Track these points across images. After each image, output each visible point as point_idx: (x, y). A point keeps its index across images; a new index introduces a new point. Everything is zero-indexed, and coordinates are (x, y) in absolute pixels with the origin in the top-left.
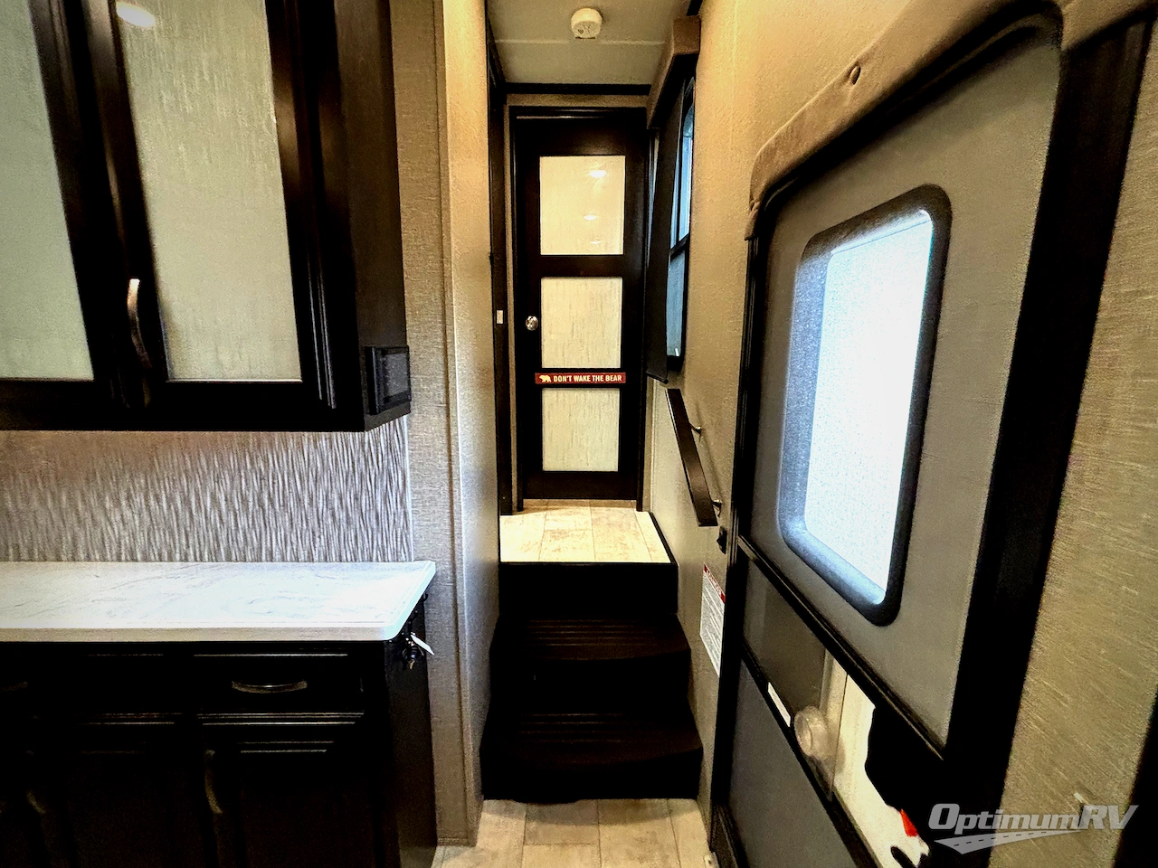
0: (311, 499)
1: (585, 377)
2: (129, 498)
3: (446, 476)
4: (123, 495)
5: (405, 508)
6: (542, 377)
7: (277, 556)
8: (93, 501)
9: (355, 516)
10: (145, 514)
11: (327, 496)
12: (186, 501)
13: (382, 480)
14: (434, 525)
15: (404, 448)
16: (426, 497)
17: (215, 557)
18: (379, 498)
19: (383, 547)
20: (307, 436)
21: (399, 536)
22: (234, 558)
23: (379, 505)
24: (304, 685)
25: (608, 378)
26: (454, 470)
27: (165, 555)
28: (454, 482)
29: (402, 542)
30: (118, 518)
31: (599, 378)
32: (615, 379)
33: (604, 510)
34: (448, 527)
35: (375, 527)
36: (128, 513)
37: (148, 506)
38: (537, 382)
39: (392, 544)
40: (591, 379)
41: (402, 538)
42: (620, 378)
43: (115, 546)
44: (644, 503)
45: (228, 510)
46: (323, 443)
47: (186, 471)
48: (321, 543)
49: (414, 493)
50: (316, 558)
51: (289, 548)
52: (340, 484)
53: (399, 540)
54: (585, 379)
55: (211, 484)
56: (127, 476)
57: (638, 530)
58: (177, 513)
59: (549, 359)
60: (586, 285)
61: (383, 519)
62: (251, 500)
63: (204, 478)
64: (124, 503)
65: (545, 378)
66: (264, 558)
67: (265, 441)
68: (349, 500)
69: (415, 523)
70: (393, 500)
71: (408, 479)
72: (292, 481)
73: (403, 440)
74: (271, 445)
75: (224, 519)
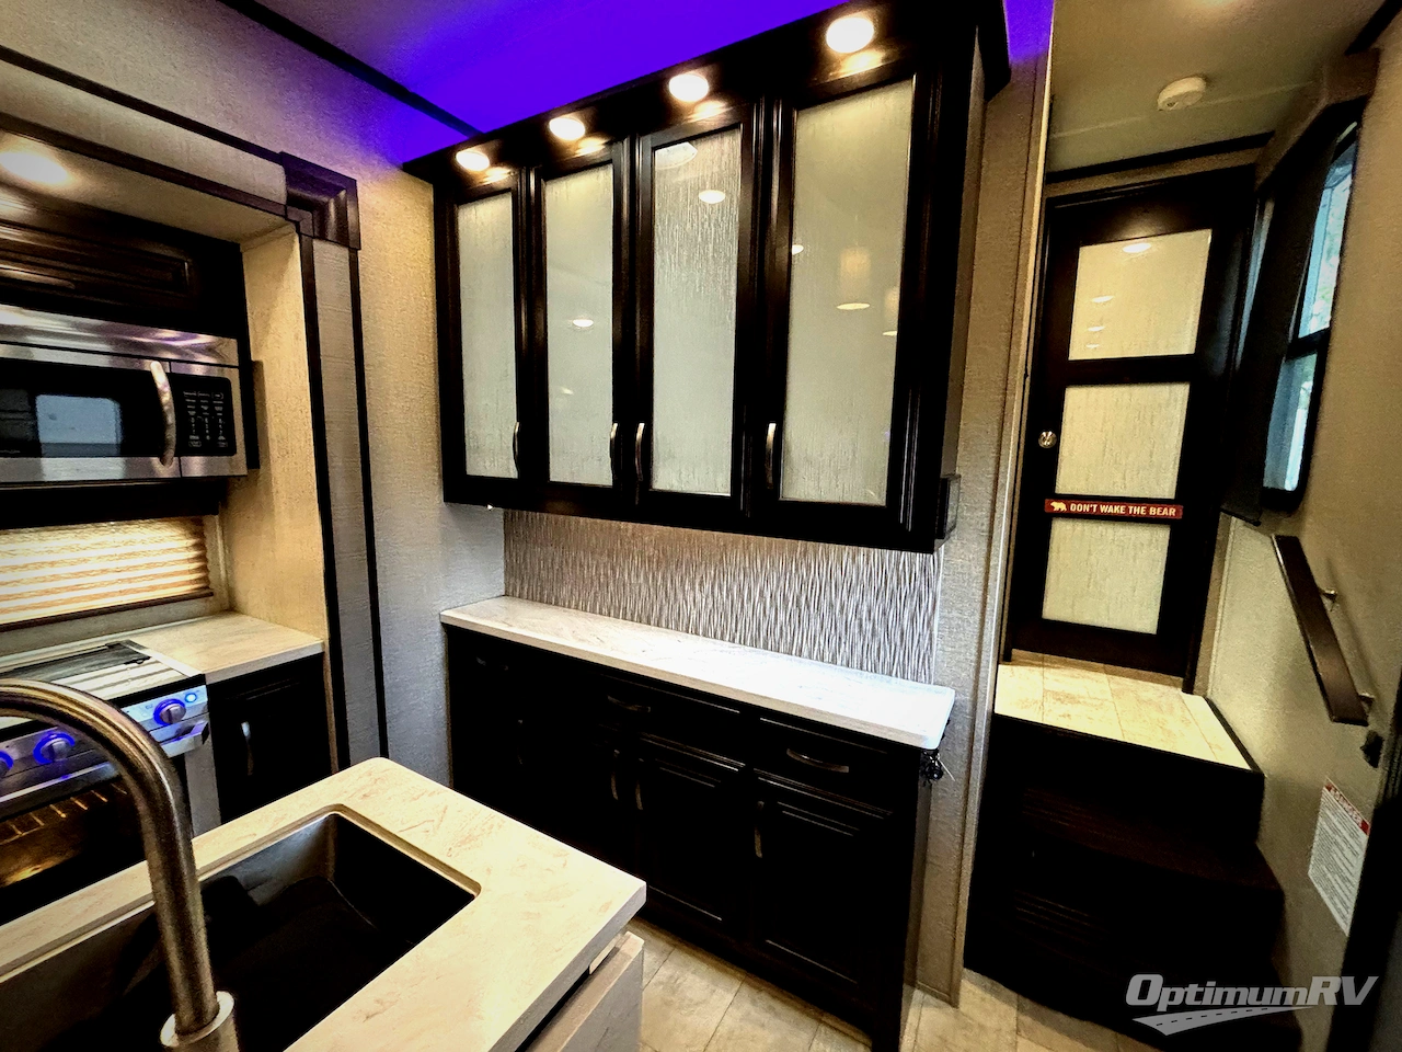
0: (842, 608)
1: (1116, 508)
2: (701, 584)
3: (979, 606)
4: (697, 581)
5: (931, 631)
6: (1054, 504)
7: (805, 653)
8: (677, 580)
9: (880, 630)
10: (710, 599)
11: (857, 606)
12: (740, 591)
13: (912, 600)
14: (960, 653)
15: (939, 572)
16: (954, 623)
17: (755, 644)
18: (906, 616)
19: (904, 664)
20: (848, 550)
21: (922, 656)
22: (769, 647)
23: (905, 623)
24: (846, 769)
25: (1153, 511)
26: (988, 600)
27: (719, 633)
28: (988, 613)
29: (923, 662)
30: (692, 599)
31: (1139, 510)
32: (1165, 512)
33: (1128, 681)
34: (974, 658)
35: (899, 643)
36: (698, 595)
37: (713, 593)
38: (1047, 511)
39: (914, 662)
40: (1127, 510)
41: (924, 659)
42: (1172, 512)
43: (686, 620)
44: (1198, 683)
45: (771, 606)
46: (861, 559)
47: (744, 569)
48: (845, 649)
49: (941, 617)
50: (839, 662)
51: (816, 648)
52: (870, 597)
53: (921, 660)
54: (1118, 509)
55: (761, 581)
56: (703, 566)
57: (1189, 717)
58: (732, 601)
59: (1066, 482)
60: (1131, 395)
61: (908, 638)
62: (791, 599)
63: (757, 576)
64: (697, 587)
65: (1059, 506)
66: (794, 652)
67: (811, 551)
68: (876, 613)
69: (940, 646)
70: (920, 621)
71: (938, 603)
72: (828, 588)
73: (939, 565)
74: (816, 553)
75: (767, 613)
